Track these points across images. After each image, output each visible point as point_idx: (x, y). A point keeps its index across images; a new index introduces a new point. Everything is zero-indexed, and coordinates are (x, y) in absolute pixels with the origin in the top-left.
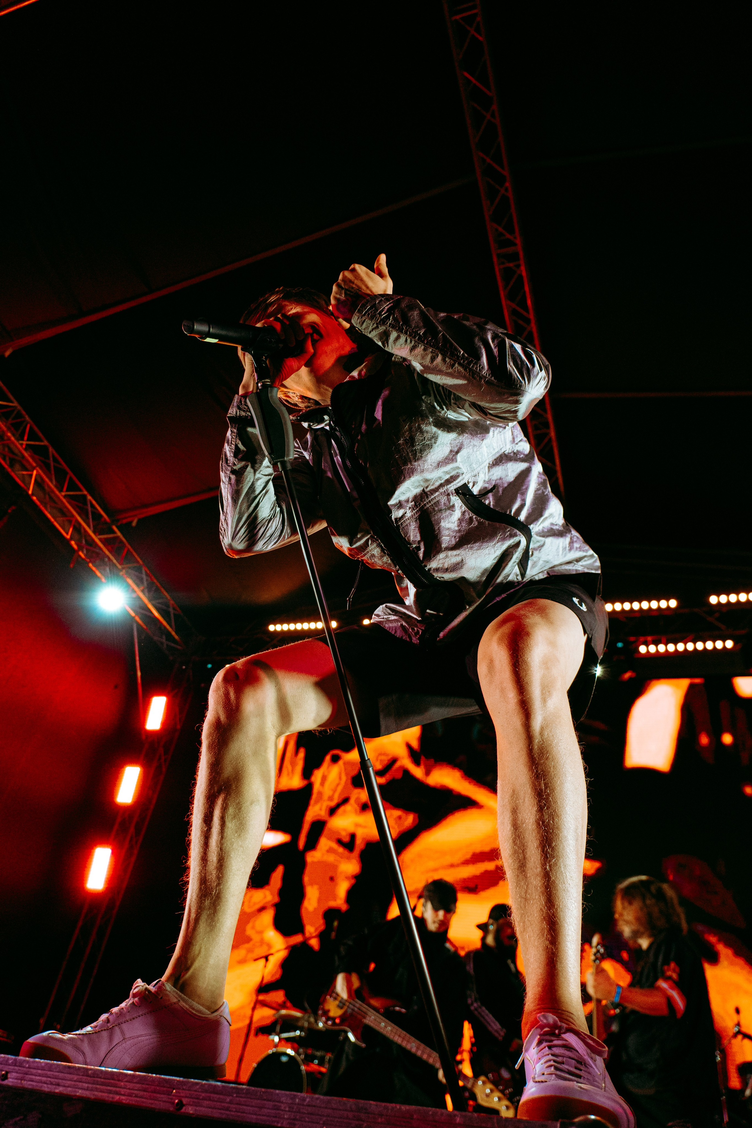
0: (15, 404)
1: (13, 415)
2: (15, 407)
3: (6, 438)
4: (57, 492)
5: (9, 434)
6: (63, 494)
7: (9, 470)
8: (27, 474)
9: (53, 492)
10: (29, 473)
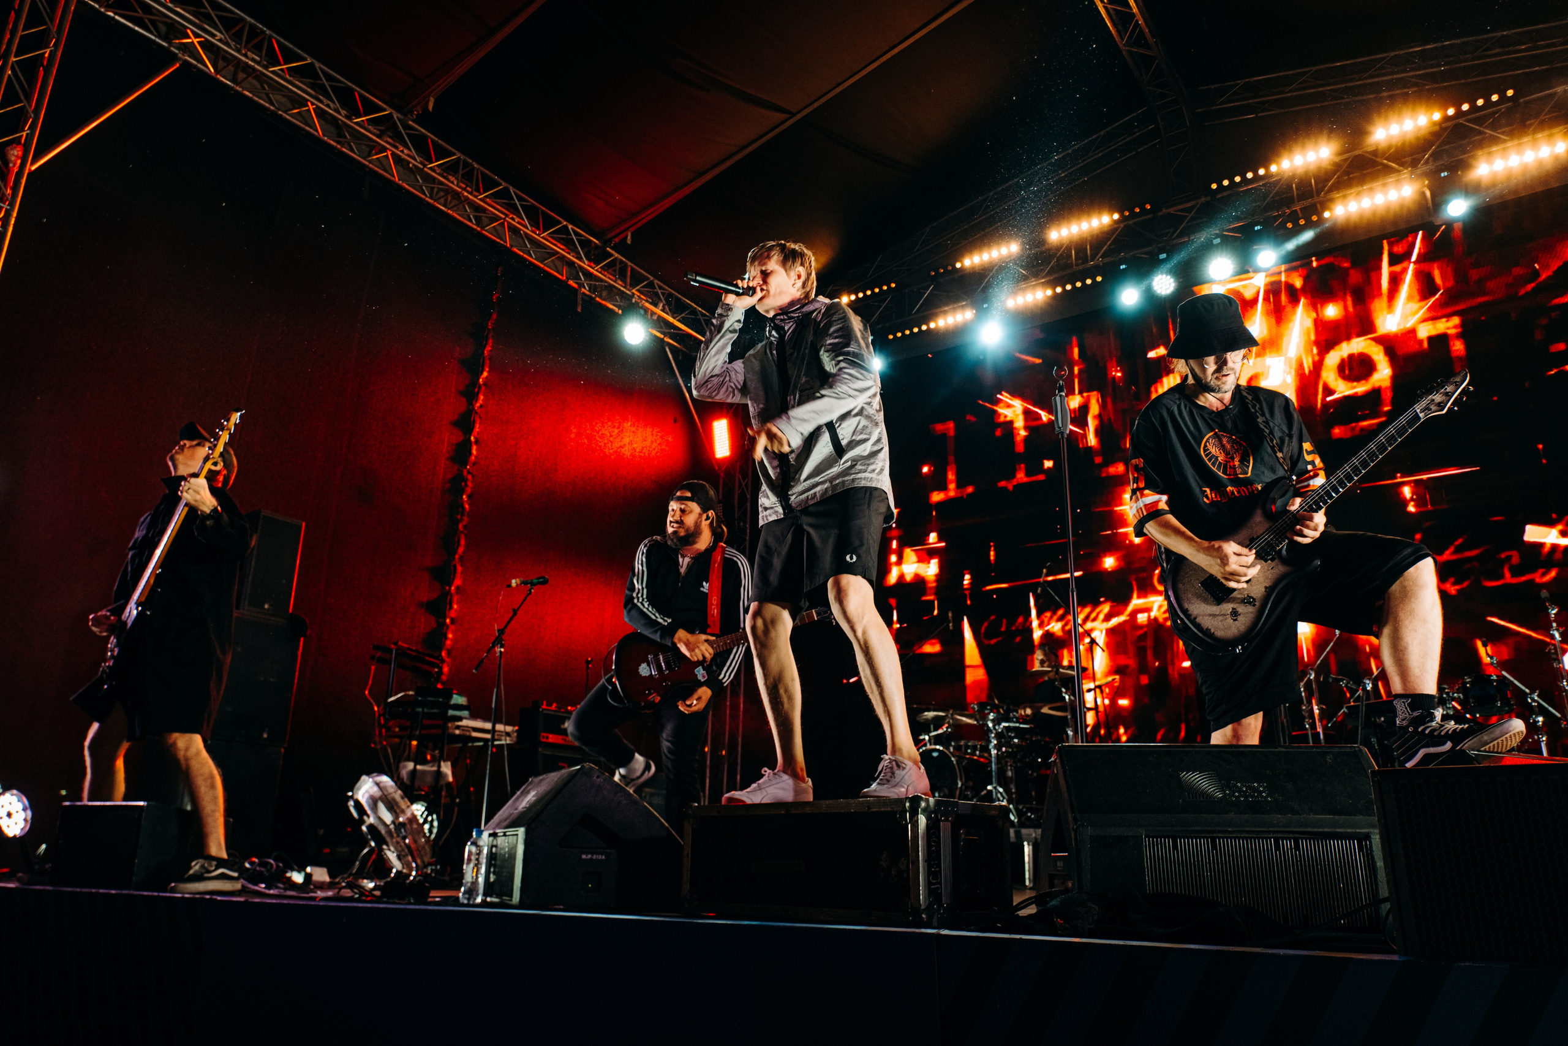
1: (461, 166)
2: (459, 159)
3: (463, 199)
7: (478, 229)
8: (499, 225)
10: (501, 222)
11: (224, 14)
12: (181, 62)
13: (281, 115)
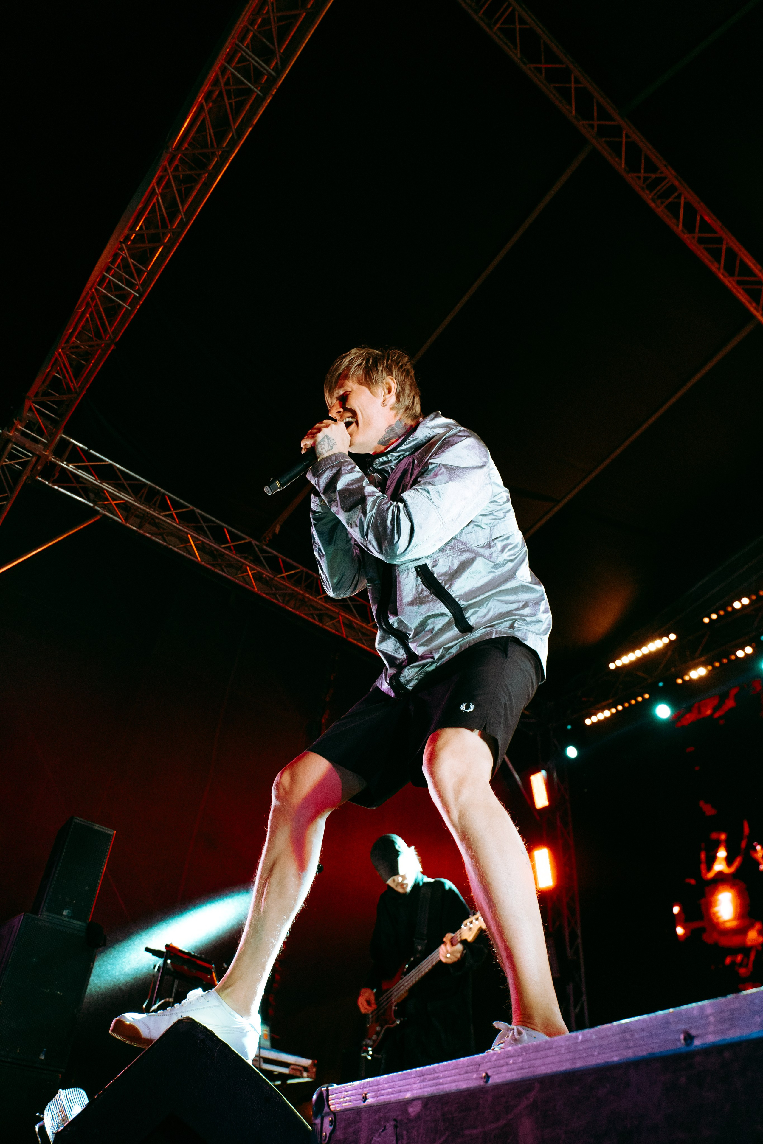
0: (301, 568)
1: (304, 578)
2: (302, 571)
3: (306, 600)
4: (365, 626)
5: (307, 595)
6: (370, 625)
7: (321, 625)
8: (336, 622)
9: (362, 627)
10: (338, 619)
11: (132, 482)
12: (101, 515)
13: (171, 548)
